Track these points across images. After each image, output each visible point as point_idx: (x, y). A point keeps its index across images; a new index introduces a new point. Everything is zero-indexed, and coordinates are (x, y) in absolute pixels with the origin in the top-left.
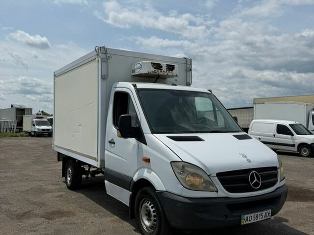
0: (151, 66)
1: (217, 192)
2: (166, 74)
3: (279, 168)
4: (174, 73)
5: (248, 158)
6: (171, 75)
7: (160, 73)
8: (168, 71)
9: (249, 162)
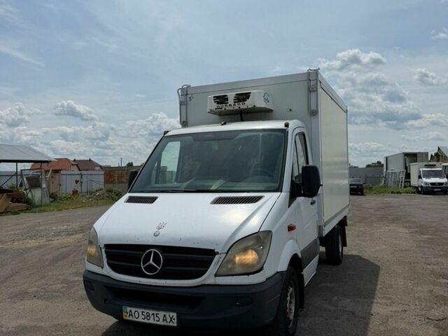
0: (213, 101)
1: (102, 268)
2: (236, 108)
3: (218, 253)
4: (249, 104)
5: (160, 230)
6: (246, 107)
7: (227, 108)
8: (236, 104)
9: (155, 236)
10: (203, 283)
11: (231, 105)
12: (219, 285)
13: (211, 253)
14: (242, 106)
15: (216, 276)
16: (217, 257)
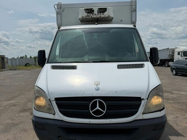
1: (54, 114)
2: (98, 16)
3: (143, 99)
4: (106, 14)
5: (98, 86)
6: (104, 16)
7: (93, 16)
8: (99, 14)
9: (96, 90)
10: (135, 119)
11: (96, 14)
12: (145, 119)
13: (139, 99)
14: (102, 15)
15: (143, 114)
16: (143, 102)
